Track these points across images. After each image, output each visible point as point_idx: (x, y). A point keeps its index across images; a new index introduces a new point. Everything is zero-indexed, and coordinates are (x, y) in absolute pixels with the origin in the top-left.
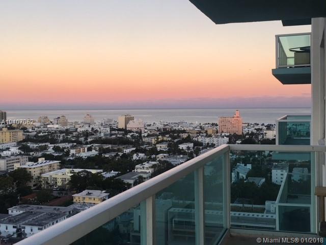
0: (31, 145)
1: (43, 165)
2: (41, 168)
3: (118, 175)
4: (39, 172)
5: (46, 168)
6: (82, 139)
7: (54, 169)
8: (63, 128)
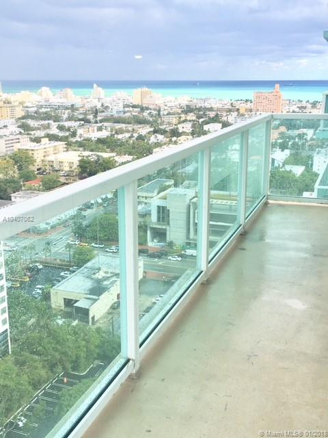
0: (31, 123)
1: (47, 146)
2: (45, 150)
5: (51, 150)
6: (91, 117)
7: (59, 152)
8: (68, 103)
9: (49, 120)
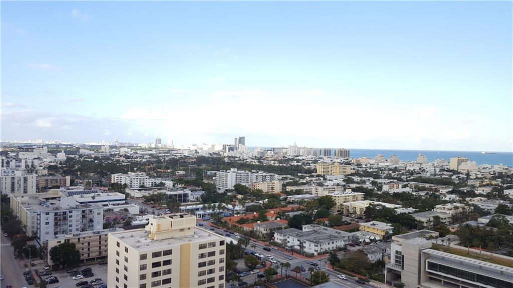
0: (355, 178)
2: (345, 198)
3: (415, 212)
4: (343, 200)
5: (350, 198)
6: (404, 177)
7: (357, 200)
8: (393, 166)
9: (369, 177)
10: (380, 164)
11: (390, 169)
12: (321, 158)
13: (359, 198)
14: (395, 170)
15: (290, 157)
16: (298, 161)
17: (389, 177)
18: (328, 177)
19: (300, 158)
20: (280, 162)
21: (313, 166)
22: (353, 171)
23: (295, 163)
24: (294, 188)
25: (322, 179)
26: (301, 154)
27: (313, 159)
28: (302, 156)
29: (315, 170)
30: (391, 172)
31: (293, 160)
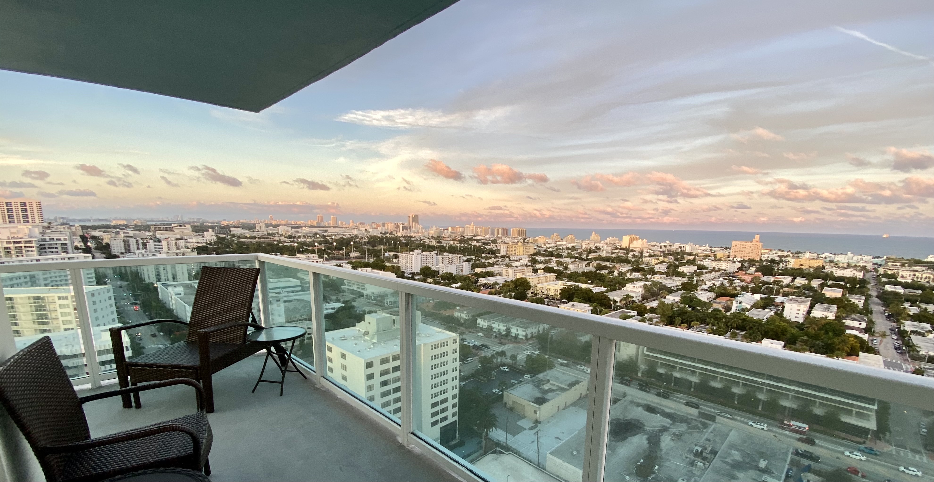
0: (539, 258)
1: (541, 276)
5: (543, 279)
6: (584, 256)
7: (550, 281)
8: (570, 245)
9: (552, 257)
10: (558, 243)
11: (568, 249)
12: (499, 238)
13: (552, 279)
14: (573, 248)
15: (468, 237)
16: (478, 241)
17: (570, 256)
18: (512, 258)
19: (479, 238)
20: (460, 242)
21: (493, 246)
22: (535, 251)
23: (475, 243)
24: (484, 270)
25: (507, 259)
26: (479, 233)
27: (491, 239)
28: (479, 235)
29: (498, 251)
30: (570, 251)
31: (471, 239)
